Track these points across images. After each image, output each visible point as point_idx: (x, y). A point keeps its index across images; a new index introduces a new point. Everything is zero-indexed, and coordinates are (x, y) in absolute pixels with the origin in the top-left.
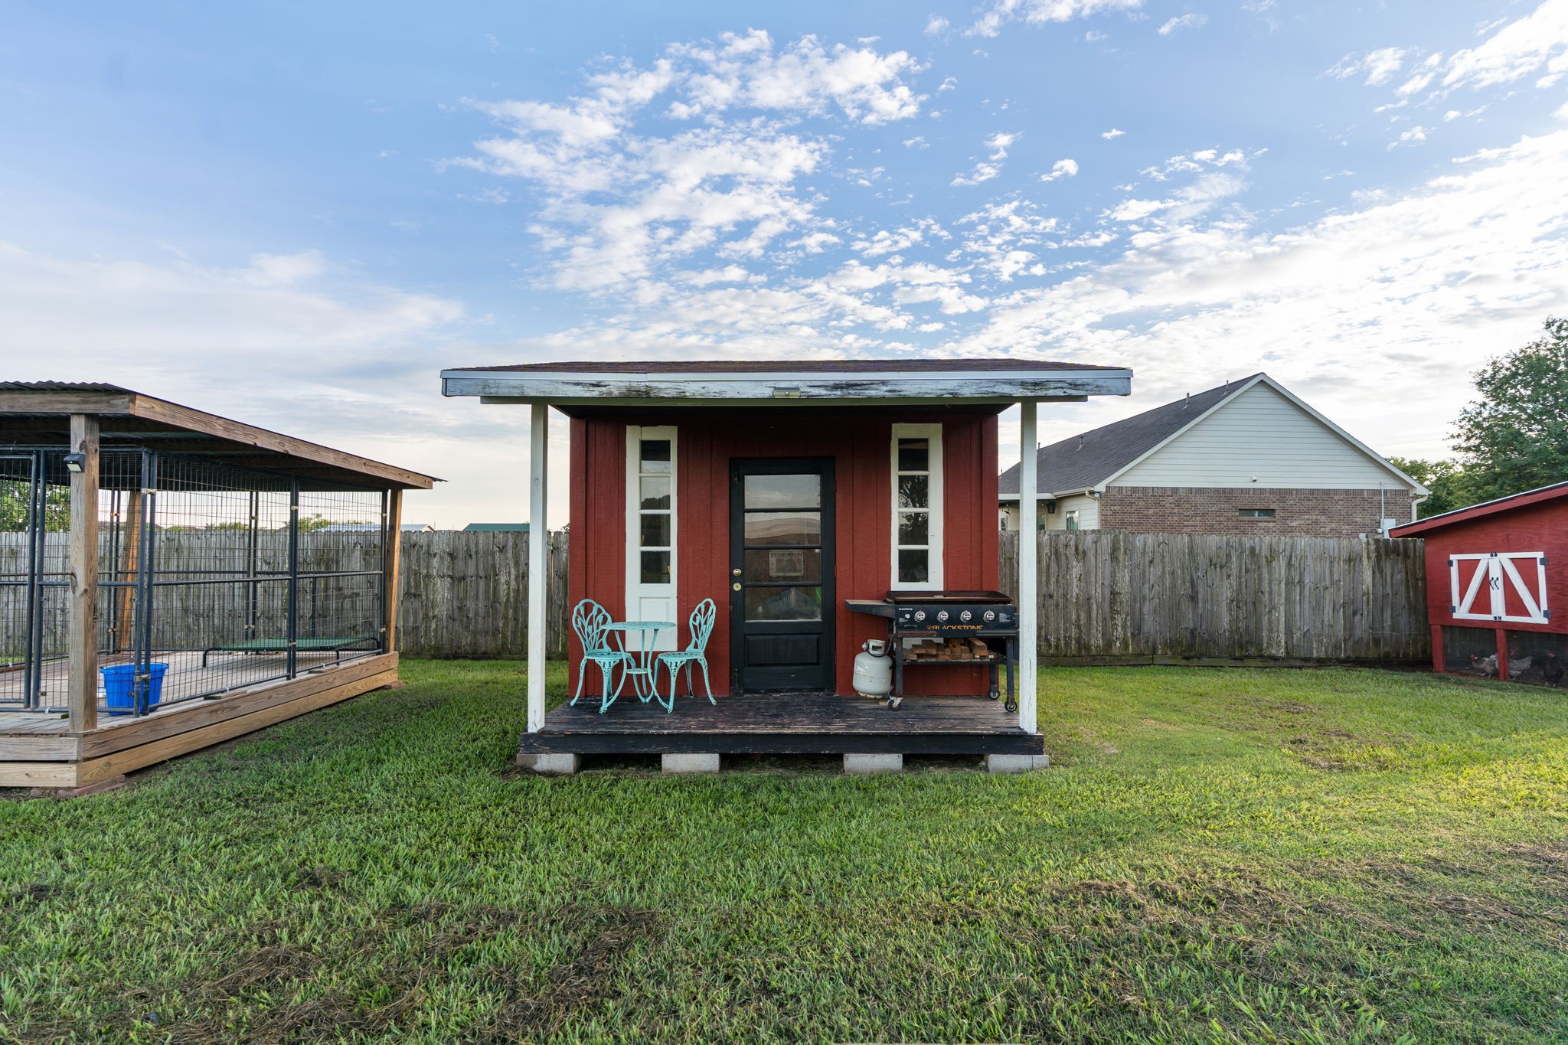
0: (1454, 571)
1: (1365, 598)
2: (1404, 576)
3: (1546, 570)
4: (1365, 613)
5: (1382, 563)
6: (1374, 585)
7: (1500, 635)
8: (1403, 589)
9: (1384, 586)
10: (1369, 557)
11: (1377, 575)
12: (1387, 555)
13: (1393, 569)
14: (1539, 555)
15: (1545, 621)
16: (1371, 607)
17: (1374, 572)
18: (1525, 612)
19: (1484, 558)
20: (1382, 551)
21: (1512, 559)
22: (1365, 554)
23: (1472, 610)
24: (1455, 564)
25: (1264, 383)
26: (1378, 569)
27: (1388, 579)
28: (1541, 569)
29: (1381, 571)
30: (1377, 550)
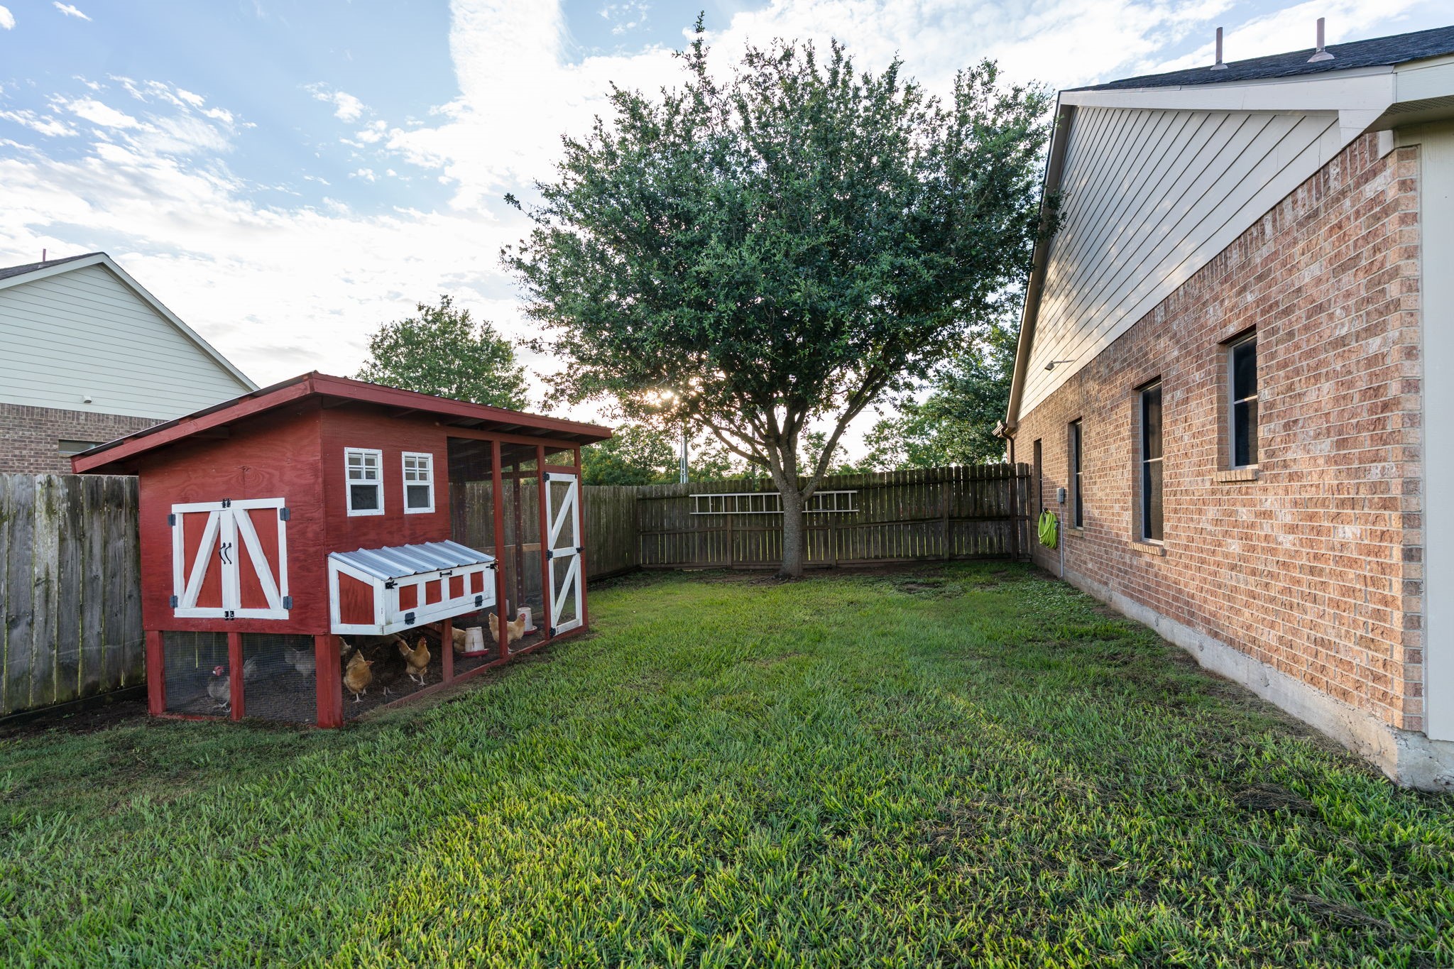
0: (177, 532)
1: (38, 592)
2: (131, 542)
3: (288, 528)
4: (40, 618)
5: (84, 521)
6: (61, 564)
7: (233, 640)
8: (128, 565)
9: (86, 563)
10: (50, 511)
11: (71, 544)
12: (95, 505)
13: (107, 530)
14: (279, 503)
15: (284, 615)
16: (54, 605)
17: (62, 540)
18: (263, 603)
19: (213, 507)
20: (84, 499)
21: (250, 511)
22: (40, 505)
23: (200, 603)
24: (179, 521)
25: (104, 267)
26: (73, 530)
27: (97, 550)
28: (282, 526)
29: (80, 537)
30: (73, 498)
